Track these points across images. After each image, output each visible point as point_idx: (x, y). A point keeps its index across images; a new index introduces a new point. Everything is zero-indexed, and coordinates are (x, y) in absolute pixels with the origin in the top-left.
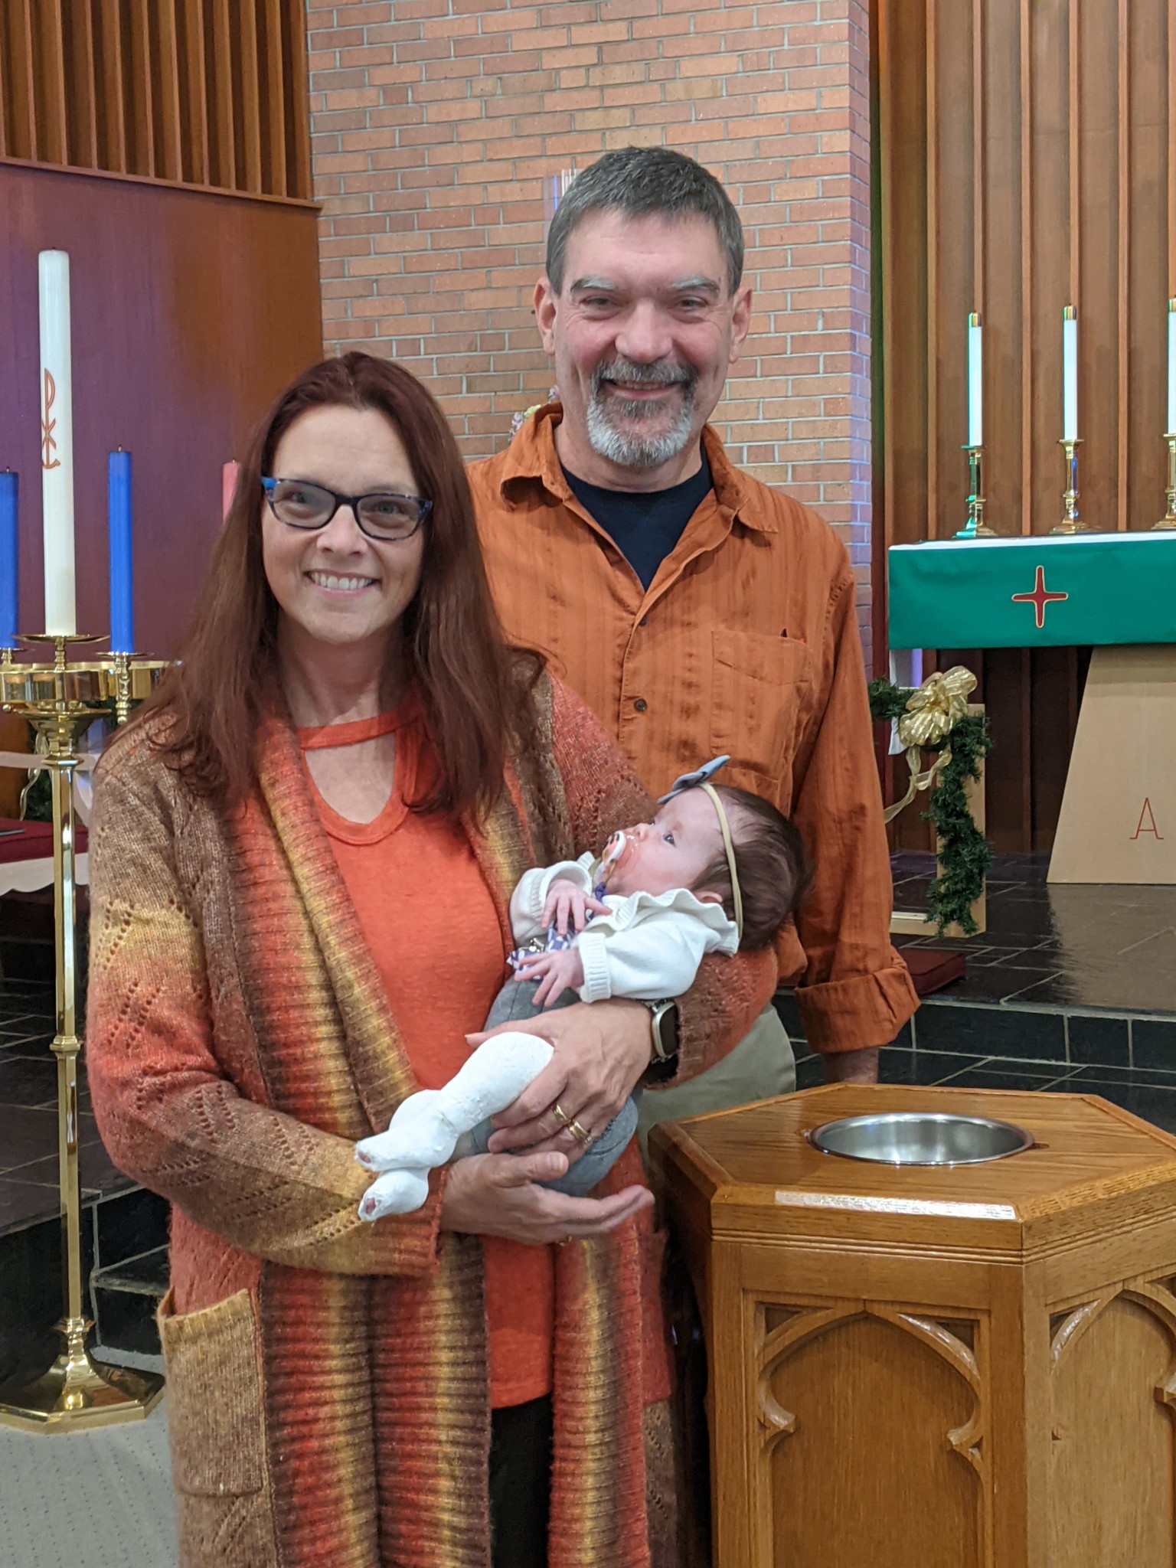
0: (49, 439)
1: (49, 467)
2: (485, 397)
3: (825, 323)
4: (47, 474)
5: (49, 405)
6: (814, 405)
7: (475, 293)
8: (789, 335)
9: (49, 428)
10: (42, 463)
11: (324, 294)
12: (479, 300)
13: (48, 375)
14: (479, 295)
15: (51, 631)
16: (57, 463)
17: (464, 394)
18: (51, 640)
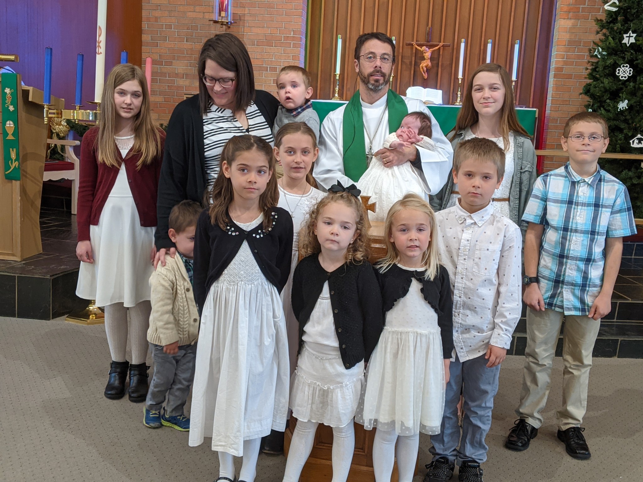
0: (99, 46)
1: (99, 54)
2: (191, 44)
3: (294, 33)
4: (97, 56)
5: (99, 36)
6: (289, 57)
7: (190, 13)
8: (283, 35)
9: (99, 43)
10: (96, 53)
11: (143, 8)
12: (191, 15)
13: (100, 28)
14: (191, 13)
15: (96, 101)
16: (101, 53)
17: (185, 43)
18: (96, 103)
